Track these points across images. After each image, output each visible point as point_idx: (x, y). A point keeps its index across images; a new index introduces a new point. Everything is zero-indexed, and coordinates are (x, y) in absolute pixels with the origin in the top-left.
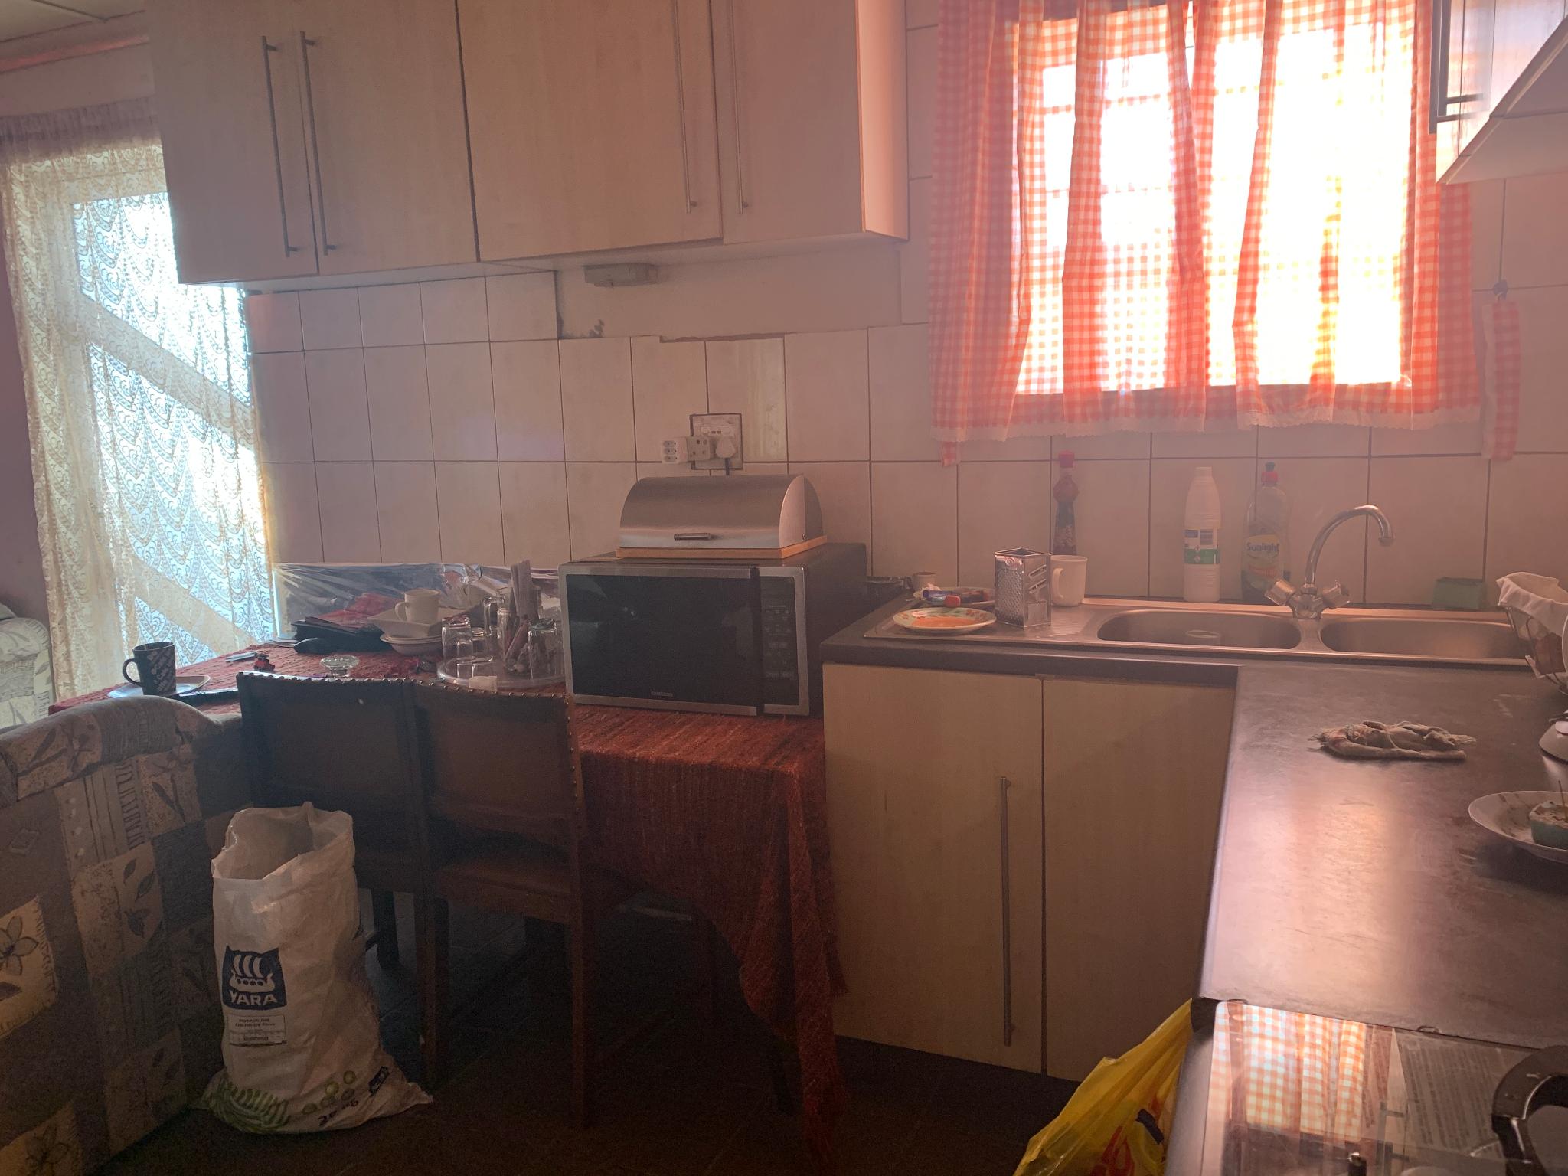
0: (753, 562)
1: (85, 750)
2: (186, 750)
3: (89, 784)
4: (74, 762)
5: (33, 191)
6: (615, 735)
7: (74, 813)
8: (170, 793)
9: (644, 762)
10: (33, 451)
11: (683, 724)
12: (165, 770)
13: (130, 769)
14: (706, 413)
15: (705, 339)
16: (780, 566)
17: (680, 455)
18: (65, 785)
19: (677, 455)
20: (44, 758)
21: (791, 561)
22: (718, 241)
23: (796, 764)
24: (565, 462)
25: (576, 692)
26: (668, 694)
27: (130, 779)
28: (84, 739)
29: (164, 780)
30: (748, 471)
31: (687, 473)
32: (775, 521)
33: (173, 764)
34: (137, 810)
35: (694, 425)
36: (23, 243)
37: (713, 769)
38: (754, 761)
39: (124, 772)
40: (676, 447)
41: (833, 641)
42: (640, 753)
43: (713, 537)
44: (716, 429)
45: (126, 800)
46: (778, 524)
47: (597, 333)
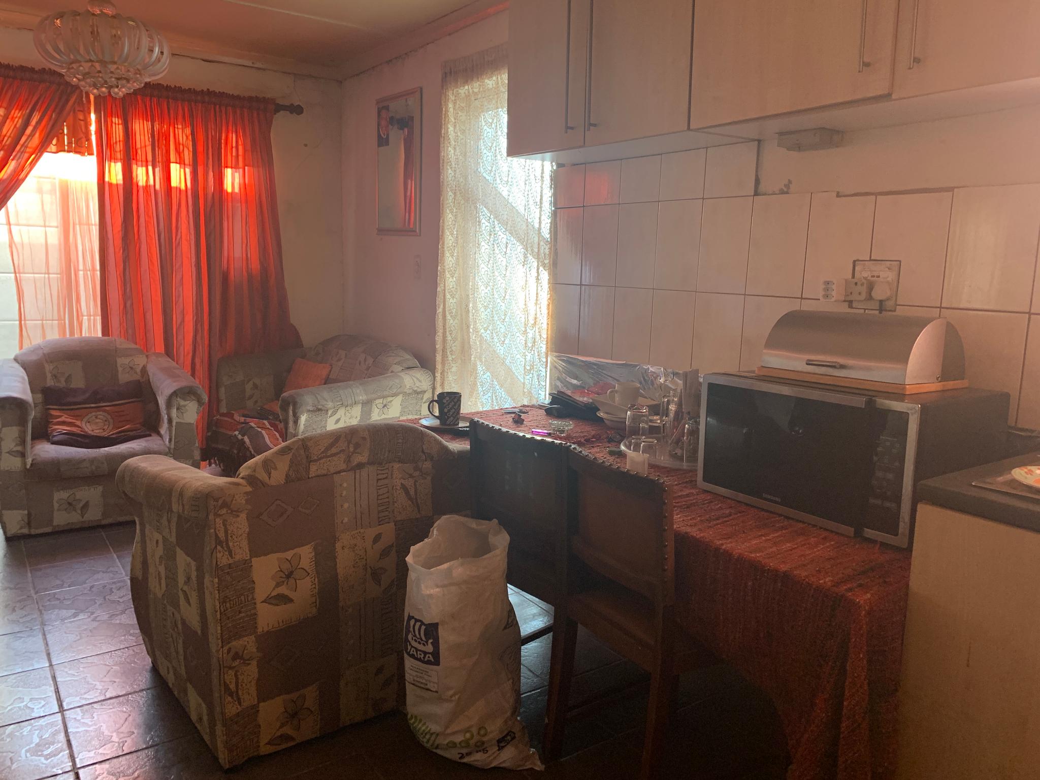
0: (871, 394)
1: (356, 453)
2: (428, 465)
3: (358, 476)
4: (348, 460)
5: (457, 106)
6: (717, 524)
7: (344, 493)
8: (412, 492)
9: (728, 554)
10: (439, 268)
11: (782, 528)
12: (411, 476)
13: (387, 471)
14: (868, 259)
15: (876, 194)
16: (903, 401)
17: (837, 293)
18: (342, 474)
19: (834, 293)
20: (329, 453)
21: (915, 397)
22: (887, 96)
23: (869, 595)
24: (745, 295)
25: (705, 479)
26: (777, 499)
27: (386, 478)
28: (357, 446)
29: (409, 483)
30: (900, 311)
31: (844, 309)
32: (905, 359)
33: (417, 473)
34: (387, 500)
35: (856, 268)
36: (449, 139)
37: (786, 577)
38: (826, 581)
39: (383, 472)
40: (834, 287)
41: (934, 482)
42: (727, 545)
43: (842, 367)
44: (876, 274)
45: (381, 492)
46: (907, 363)
47: (785, 190)
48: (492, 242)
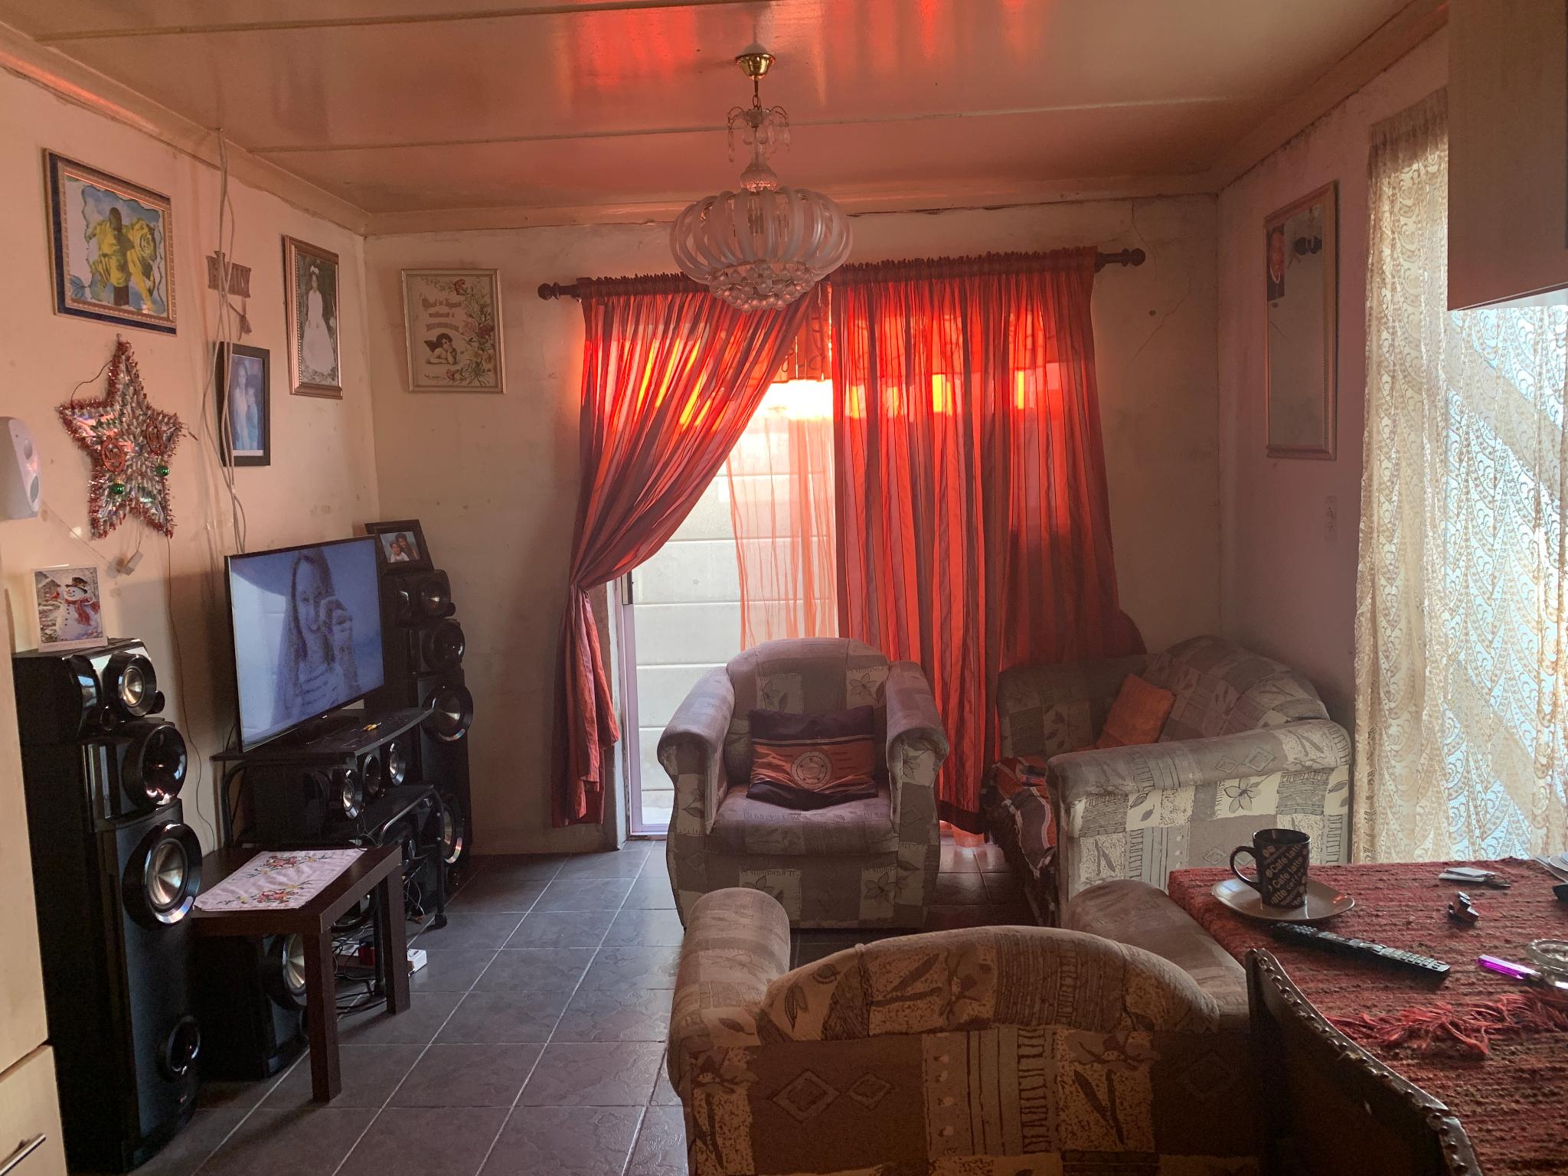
1: (965, 997)
2: (1140, 1039)
3: (974, 1043)
4: (949, 1009)
7: (944, 1076)
8: (1102, 1094)
12: (1098, 1059)
13: (1041, 1041)
18: (939, 1035)
20: (909, 991)
27: (1040, 1055)
28: (968, 983)
29: (1095, 1074)
33: (1112, 1055)
34: (1042, 1102)
39: (1034, 1042)
45: (1027, 1083)
48: (1463, 476)
